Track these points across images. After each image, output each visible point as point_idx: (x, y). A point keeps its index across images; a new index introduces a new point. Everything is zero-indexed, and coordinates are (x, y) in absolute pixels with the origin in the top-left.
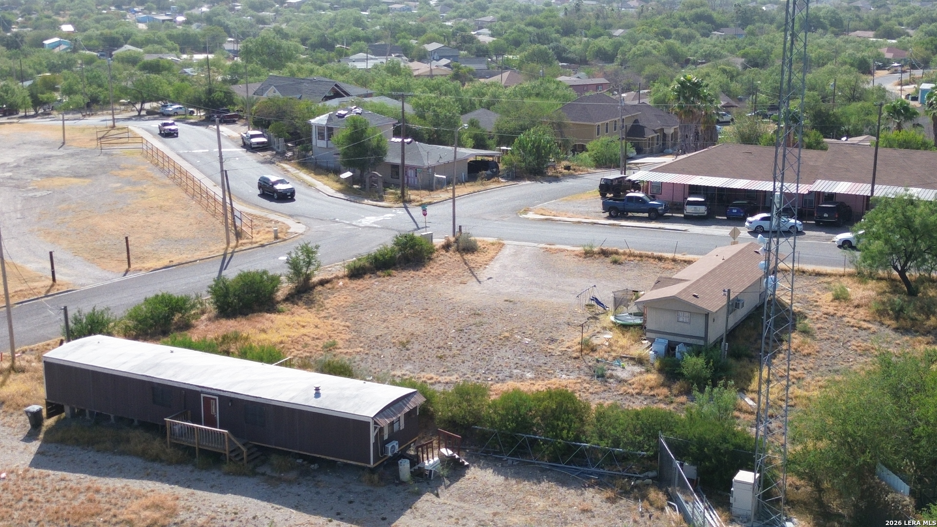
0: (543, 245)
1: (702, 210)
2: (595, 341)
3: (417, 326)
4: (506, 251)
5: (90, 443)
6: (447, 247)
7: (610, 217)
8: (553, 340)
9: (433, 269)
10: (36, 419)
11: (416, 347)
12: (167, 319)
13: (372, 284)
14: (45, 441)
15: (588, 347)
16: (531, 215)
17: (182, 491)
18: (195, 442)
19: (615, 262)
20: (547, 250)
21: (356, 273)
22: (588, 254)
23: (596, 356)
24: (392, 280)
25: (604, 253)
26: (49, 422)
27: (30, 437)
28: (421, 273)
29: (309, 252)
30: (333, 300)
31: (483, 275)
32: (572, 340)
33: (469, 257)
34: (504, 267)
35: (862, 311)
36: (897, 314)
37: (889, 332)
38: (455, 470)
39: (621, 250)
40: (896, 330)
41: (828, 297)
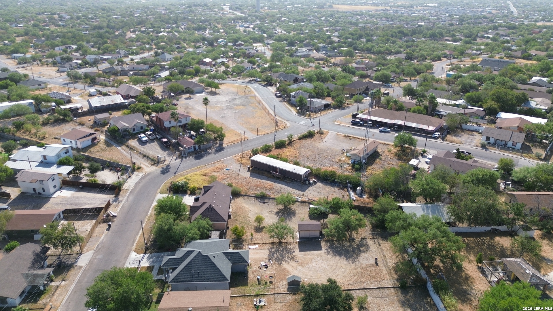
0: (337, 133)
1: (371, 125)
2: (342, 159)
3: (310, 153)
4: (329, 134)
5: (258, 173)
6: (317, 132)
7: (352, 125)
8: (334, 158)
9: (314, 138)
10: (249, 168)
11: (310, 158)
12: (268, 149)
13: (303, 141)
14: (251, 172)
15: (340, 160)
16: (336, 123)
17: (274, 183)
18: (275, 175)
19: (350, 139)
20: (338, 134)
21: (300, 139)
22: (345, 136)
23: (341, 162)
24: (307, 141)
25: (348, 136)
26: (251, 169)
27: (248, 171)
28: (312, 139)
29: (292, 136)
30: (296, 145)
31: (324, 140)
32: (337, 158)
33: (322, 135)
34: (328, 138)
35: (392, 155)
36: (398, 156)
37: (396, 159)
38: (315, 183)
39: (352, 136)
40: (397, 159)
41: (387, 150)
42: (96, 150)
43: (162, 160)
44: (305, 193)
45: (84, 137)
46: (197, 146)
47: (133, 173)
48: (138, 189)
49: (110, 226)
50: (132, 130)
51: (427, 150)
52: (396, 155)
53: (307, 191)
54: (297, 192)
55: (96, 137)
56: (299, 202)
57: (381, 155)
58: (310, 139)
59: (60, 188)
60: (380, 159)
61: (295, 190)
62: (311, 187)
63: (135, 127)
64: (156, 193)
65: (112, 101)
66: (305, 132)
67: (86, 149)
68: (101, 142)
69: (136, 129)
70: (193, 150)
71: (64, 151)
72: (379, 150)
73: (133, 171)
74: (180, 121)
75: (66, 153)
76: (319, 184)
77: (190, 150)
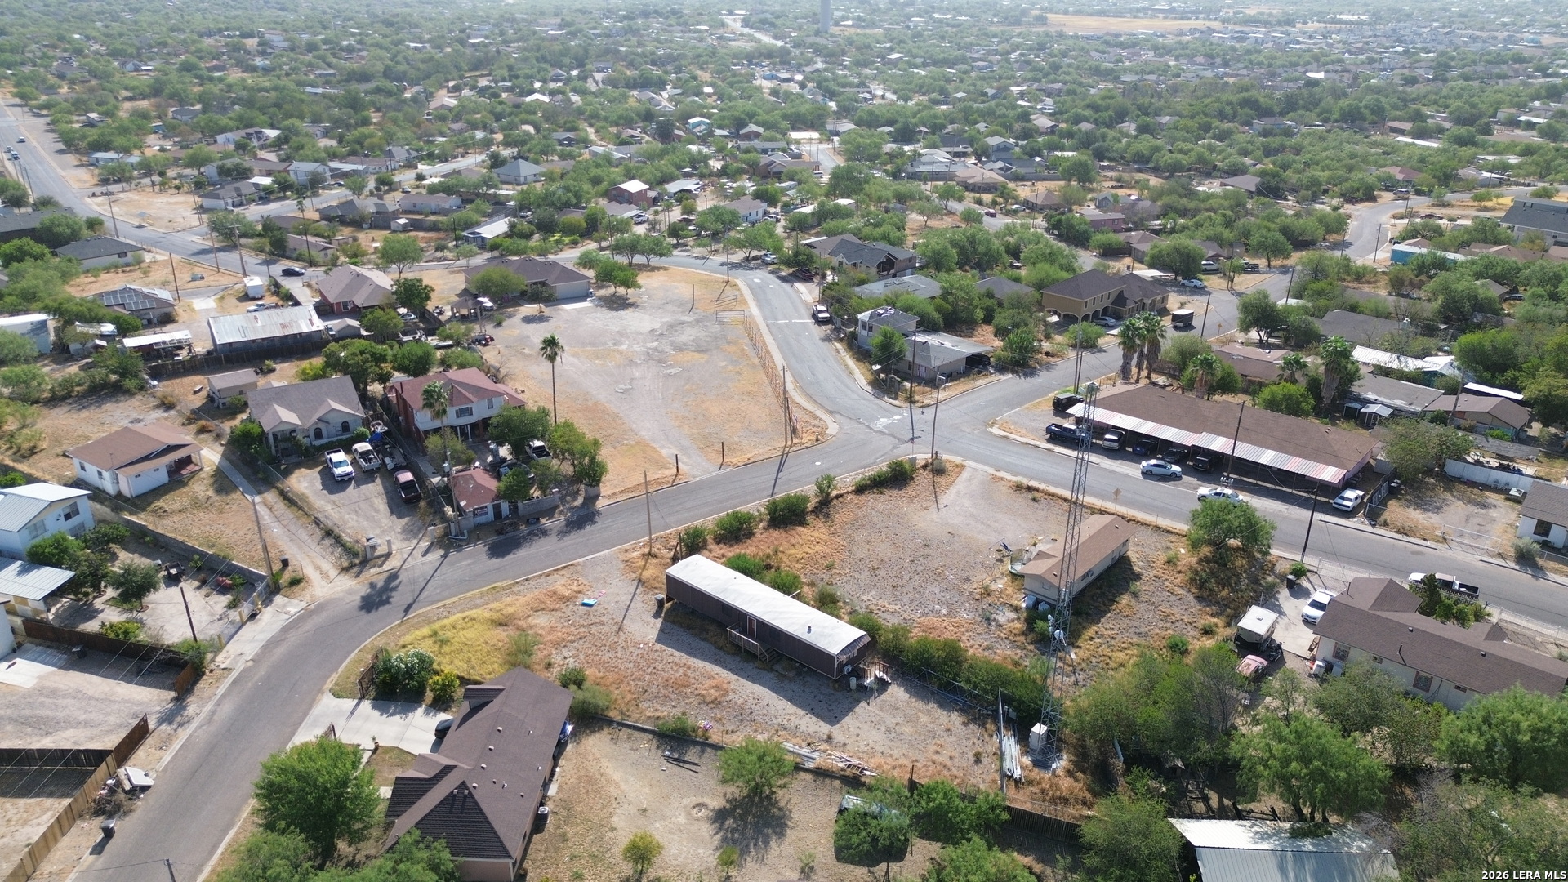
0: (992, 471)
1: (1115, 445)
2: (993, 587)
3: (885, 551)
4: (965, 475)
5: (689, 628)
6: (925, 467)
7: (1049, 440)
8: (967, 580)
9: (911, 490)
10: (661, 603)
11: (882, 573)
12: (739, 529)
13: (869, 498)
14: (664, 620)
15: (987, 592)
16: (995, 430)
18: (742, 645)
19: (1034, 500)
20: (995, 479)
21: (860, 490)
22: (1019, 487)
23: (990, 599)
24: (883, 498)
25: (1030, 489)
26: (667, 605)
27: (657, 615)
28: (902, 493)
29: (832, 477)
30: (841, 514)
31: (944, 499)
32: (980, 578)
33: (938, 479)
34: (958, 493)
35: (1181, 577)
36: (1202, 585)
37: (1191, 598)
38: (882, 685)
39: (1042, 487)
40: (1197, 598)
41: (1163, 558)
42: (177, 506)
43: (381, 551)
44: (837, 732)
45: (145, 458)
46: (505, 506)
47: (271, 601)
48: (262, 671)
49: (109, 833)
50: (312, 434)
51: (1310, 561)
52: (1192, 581)
53: (848, 720)
54: (809, 723)
55: (189, 457)
56: (807, 770)
57: (1137, 577)
58: (894, 492)
59: (14, 651)
60: (1135, 595)
61: (802, 712)
62: (863, 704)
63: (321, 426)
64: (320, 691)
65: (284, 326)
66: (882, 467)
67: (143, 501)
68: (202, 475)
69: (324, 433)
70: (491, 516)
71: (60, 510)
72: (1133, 554)
73: (273, 590)
74: (469, 411)
75: (68, 517)
76: (897, 693)
77: (481, 519)
